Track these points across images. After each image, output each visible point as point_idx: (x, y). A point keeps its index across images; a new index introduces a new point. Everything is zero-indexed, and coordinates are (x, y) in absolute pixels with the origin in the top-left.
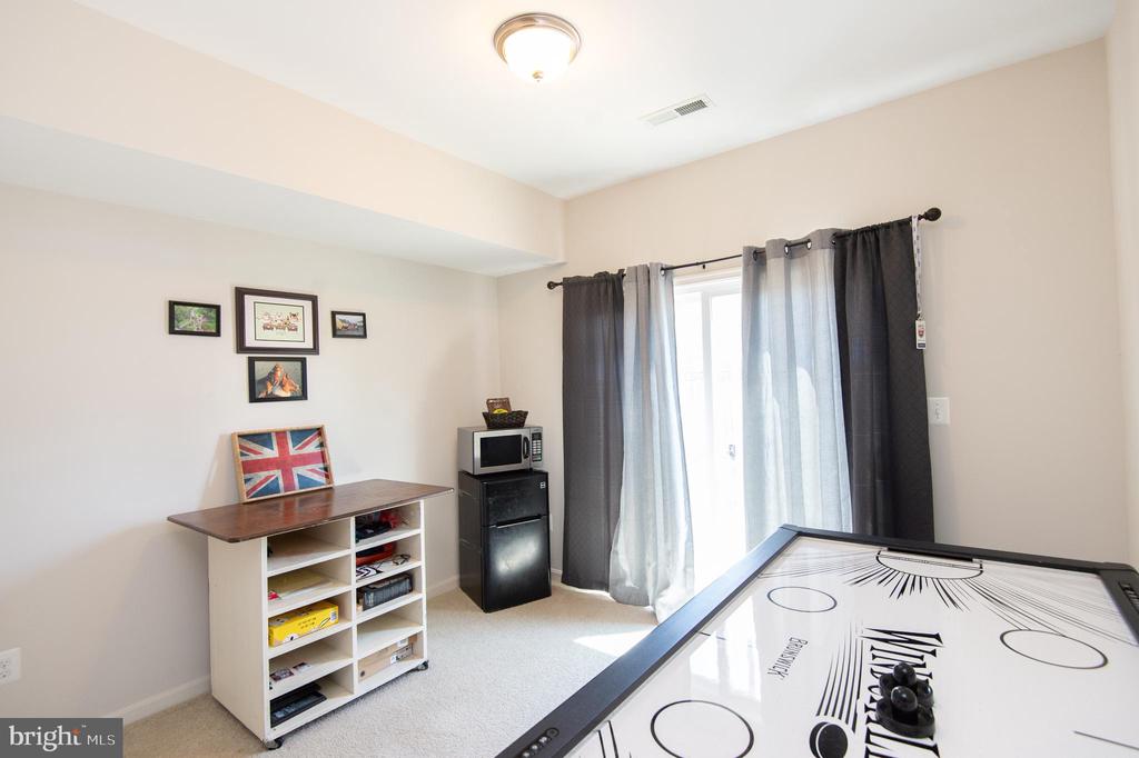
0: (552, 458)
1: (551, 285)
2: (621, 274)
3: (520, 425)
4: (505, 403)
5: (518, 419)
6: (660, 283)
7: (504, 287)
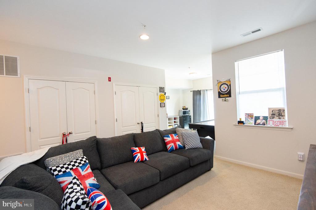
0: (191, 114)
1: (191, 91)
2: (201, 91)
3: (187, 110)
4: (185, 107)
5: (187, 109)
6: (206, 91)
7: (184, 91)
